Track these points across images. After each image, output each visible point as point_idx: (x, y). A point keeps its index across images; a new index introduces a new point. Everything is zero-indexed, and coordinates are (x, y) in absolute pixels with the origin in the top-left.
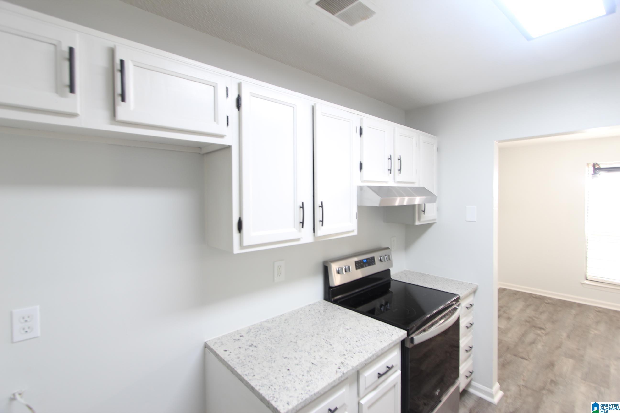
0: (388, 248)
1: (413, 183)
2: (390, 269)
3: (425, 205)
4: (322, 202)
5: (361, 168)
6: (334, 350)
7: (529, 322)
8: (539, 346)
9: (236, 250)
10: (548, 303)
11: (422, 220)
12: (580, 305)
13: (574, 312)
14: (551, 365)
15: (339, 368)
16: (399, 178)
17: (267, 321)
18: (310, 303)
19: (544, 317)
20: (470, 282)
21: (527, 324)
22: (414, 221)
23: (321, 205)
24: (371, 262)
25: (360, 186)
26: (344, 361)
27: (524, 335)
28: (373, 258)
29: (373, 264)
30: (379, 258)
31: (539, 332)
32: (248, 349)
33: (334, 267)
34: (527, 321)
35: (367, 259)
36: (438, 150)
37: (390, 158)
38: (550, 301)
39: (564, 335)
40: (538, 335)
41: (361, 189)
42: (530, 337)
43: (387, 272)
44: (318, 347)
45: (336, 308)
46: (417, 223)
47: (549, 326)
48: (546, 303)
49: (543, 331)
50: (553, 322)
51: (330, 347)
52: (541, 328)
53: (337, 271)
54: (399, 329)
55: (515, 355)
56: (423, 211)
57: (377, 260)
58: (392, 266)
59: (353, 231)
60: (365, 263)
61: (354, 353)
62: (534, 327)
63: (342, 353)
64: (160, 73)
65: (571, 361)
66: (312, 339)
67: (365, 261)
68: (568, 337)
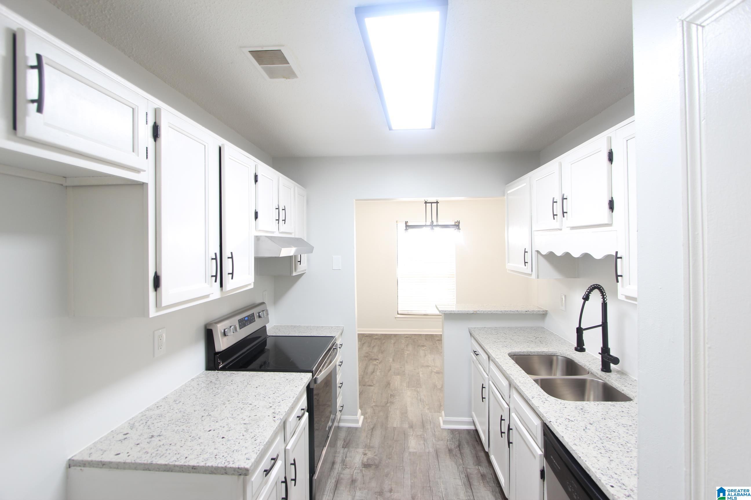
0: (263, 303)
1: (290, 233)
2: (266, 325)
3: (301, 255)
4: (232, 253)
5: (256, 217)
6: (257, 406)
7: (367, 357)
8: (378, 373)
9: (153, 313)
10: (376, 339)
11: (298, 270)
12: (395, 335)
13: (393, 341)
14: (388, 384)
15: (274, 417)
16: (283, 227)
17: (148, 409)
18: (193, 378)
19: (376, 350)
20: (338, 326)
21: (367, 358)
22: (291, 272)
23: (230, 256)
24: (250, 319)
25: (257, 236)
26: (275, 411)
27: (366, 368)
28: (253, 315)
29: (253, 322)
30: (258, 314)
31: (375, 362)
32: (150, 441)
33: (219, 329)
34: (365, 357)
35: (248, 316)
36: (308, 202)
37: (277, 207)
38: (376, 337)
39: (391, 360)
40: (375, 365)
41: (257, 239)
42: (371, 368)
43: (264, 329)
44: (238, 410)
45: (229, 375)
46: (294, 274)
47: (380, 356)
48: (374, 339)
49: (377, 361)
50: (382, 353)
51: (251, 406)
52: (376, 359)
53: (223, 333)
54: (304, 373)
55: (364, 385)
56: (298, 262)
57: (256, 315)
58: (268, 322)
59: (250, 284)
60: (246, 321)
61: (279, 402)
62: (371, 359)
63: (268, 407)
64: (80, 83)
65: (398, 377)
66: (226, 406)
67: (246, 319)
68: (393, 360)
